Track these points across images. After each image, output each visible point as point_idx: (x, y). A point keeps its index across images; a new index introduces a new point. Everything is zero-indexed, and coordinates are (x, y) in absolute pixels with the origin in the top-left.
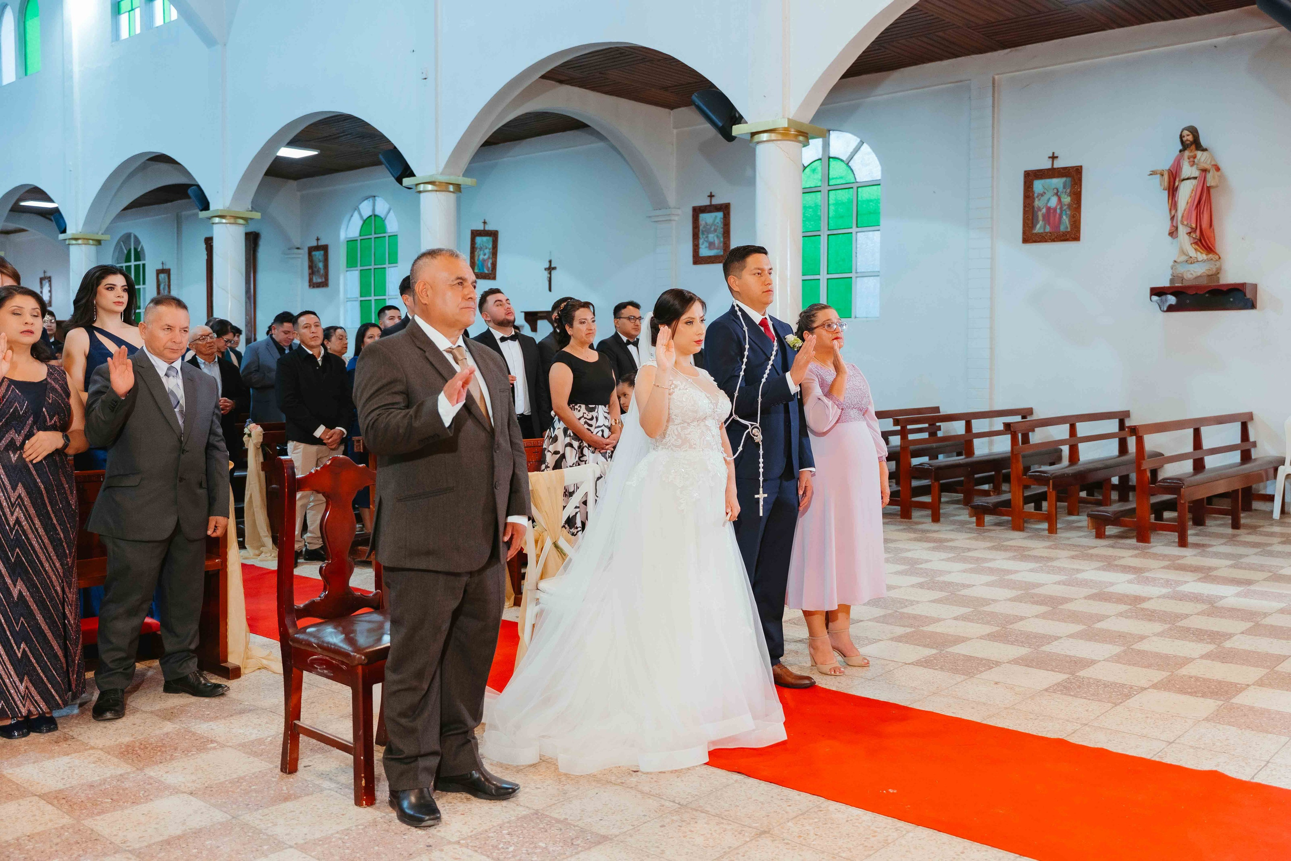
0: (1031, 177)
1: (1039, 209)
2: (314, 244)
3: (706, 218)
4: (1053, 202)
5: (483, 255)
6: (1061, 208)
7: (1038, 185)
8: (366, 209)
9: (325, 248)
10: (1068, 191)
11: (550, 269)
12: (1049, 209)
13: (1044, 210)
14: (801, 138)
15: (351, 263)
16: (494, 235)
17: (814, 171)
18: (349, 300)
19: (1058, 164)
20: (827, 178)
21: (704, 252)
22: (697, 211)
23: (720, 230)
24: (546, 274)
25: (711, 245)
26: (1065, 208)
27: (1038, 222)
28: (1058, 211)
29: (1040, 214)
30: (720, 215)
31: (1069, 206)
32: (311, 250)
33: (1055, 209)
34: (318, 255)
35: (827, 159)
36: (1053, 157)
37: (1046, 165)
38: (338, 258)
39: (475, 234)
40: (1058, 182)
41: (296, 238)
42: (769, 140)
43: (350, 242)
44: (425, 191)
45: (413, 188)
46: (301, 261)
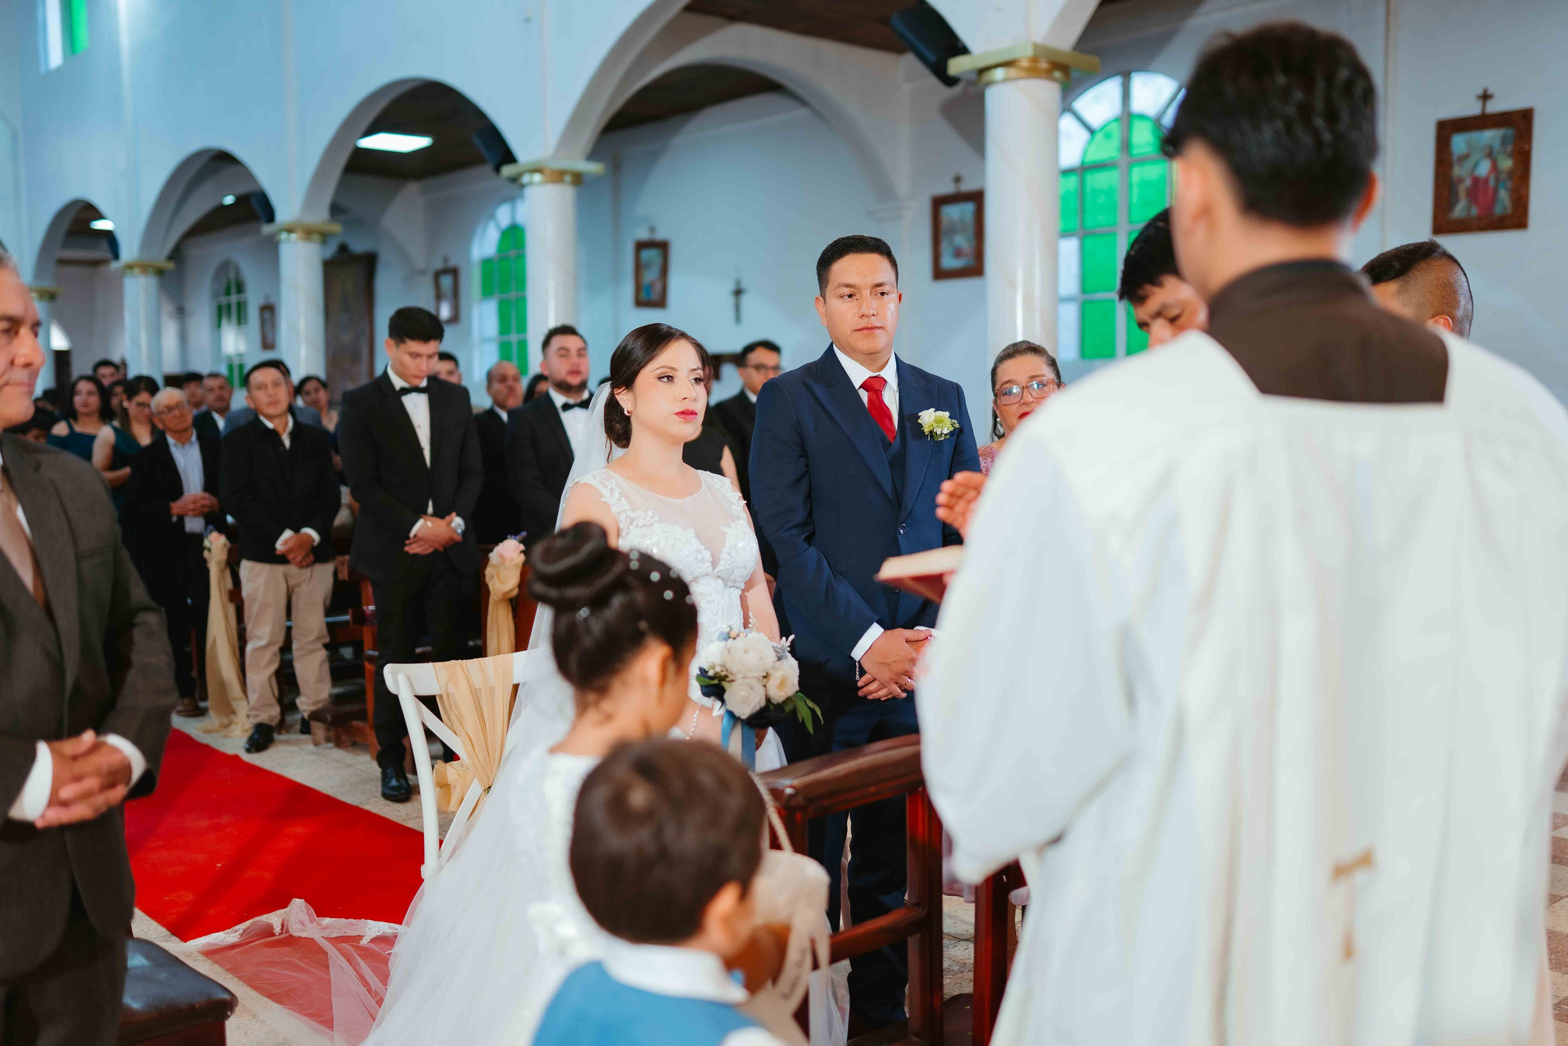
0: (1446, 130)
1: (1461, 180)
2: (439, 265)
3: (953, 213)
4: (1484, 169)
5: (651, 275)
6: (1497, 179)
7: (1459, 143)
8: (504, 215)
9: (454, 272)
10: (1509, 149)
11: (738, 293)
12: (1476, 181)
13: (1468, 182)
14: (1058, 75)
15: (487, 292)
16: (663, 246)
17: (1108, 136)
18: (484, 340)
19: (1493, 107)
20: (1126, 145)
21: (949, 262)
22: (939, 202)
23: (971, 229)
24: (730, 300)
25: (958, 253)
26: (1503, 176)
27: (1456, 202)
28: (1492, 183)
29: (1462, 189)
30: (969, 208)
31: (1511, 174)
32: (438, 275)
33: (1486, 180)
34: (446, 281)
35: (1127, 117)
36: (1485, 97)
37: (1473, 109)
38: (472, 282)
39: (641, 246)
40: (1490, 136)
41: (419, 259)
42: (1006, 80)
43: (486, 262)
44: (531, 184)
45: (515, 180)
46: (426, 289)
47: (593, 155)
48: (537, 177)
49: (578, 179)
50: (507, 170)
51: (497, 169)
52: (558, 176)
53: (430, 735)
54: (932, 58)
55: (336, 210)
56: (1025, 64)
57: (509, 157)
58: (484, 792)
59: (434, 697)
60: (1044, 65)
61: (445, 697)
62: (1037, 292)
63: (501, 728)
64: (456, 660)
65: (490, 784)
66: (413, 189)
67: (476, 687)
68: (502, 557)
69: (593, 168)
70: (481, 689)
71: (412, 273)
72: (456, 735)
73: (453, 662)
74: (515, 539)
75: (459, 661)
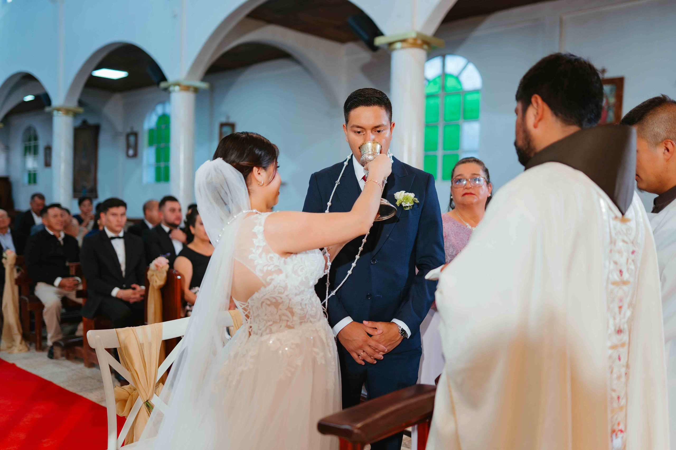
2: (129, 130)
6: (608, 107)
8: (159, 110)
9: (135, 134)
10: (613, 94)
14: (426, 47)
15: (151, 143)
16: (232, 126)
17: (435, 83)
18: (148, 165)
19: (608, 76)
20: (443, 87)
26: (611, 106)
28: (606, 108)
31: (614, 104)
32: (128, 136)
33: (604, 107)
34: (132, 139)
35: (444, 75)
38: (144, 139)
39: (222, 125)
41: (120, 127)
42: (402, 48)
43: (151, 131)
44: (174, 91)
45: (166, 89)
46: (122, 142)
47: (204, 79)
48: (177, 88)
49: (196, 90)
50: (163, 85)
51: (158, 84)
52: (187, 88)
53: (113, 371)
54: (366, 37)
55: (81, 102)
56: (411, 41)
57: (163, 78)
58: (144, 404)
59: (115, 349)
60: (419, 42)
61: (122, 348)
63: (155, 367)
64: (129, 327)
65: (148, 399)
66: (118, 96)
67: (141, 342)
68: (157, 266)
69: (204, 85)
70: (144, 344)
71: (116, 135)
72: (128, 370)
73: (127, 328)
74: (164, 256)
75: (131, 327)
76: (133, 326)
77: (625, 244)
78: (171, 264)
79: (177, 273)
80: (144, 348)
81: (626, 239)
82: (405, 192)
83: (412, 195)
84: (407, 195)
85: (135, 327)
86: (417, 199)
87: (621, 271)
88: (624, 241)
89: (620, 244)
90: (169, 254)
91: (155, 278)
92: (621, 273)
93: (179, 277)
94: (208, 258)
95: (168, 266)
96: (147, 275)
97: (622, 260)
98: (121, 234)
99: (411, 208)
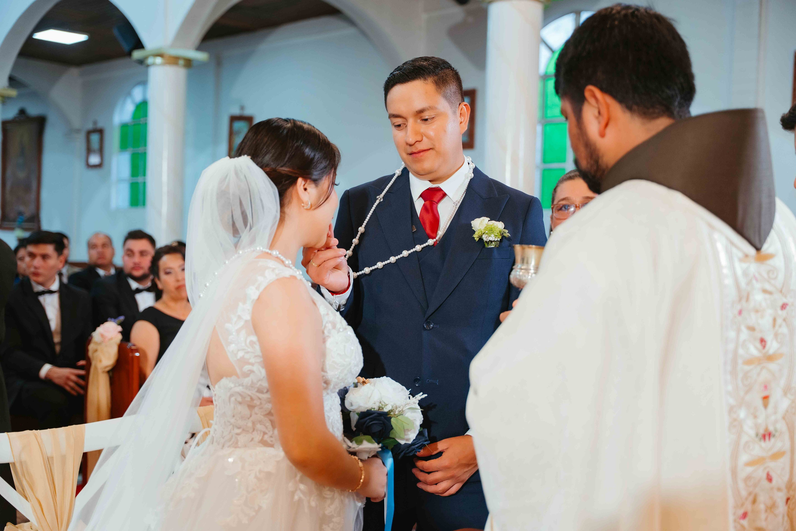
2: (90, 126)
8: (138, 94)
9: (101, 132)
15: (124, 146)
16: (250, 120)
18: (120, 181)
32: (89, 133)
34: (95, 138)
38: (113, 139)
39: (234, 119)
41: (76, 122)
43: (124, 127)
44: (154, 64)
45: (141, 62)
46: (80, 143)
47: (201, 47)
48: (159, 60)
49: (189, 63)
50: (137, 54)
51: (129, 54)
52: (174, 60)
55: (13, 81)
57: (139, 45)
59: (7, 465)
61: (18, 465)
62: (521, 154)
64: (30, 430)
66: (74, 72)
67: (49, 455)
68: (102, 335)
69: (201, 56)
70: (53, 457)
71: (71, 132)
72: (27, 500)
73: (27, 432)
74: (114, 321)
75: (34, 431)
76: (36, 429)
77: (767, 296)
78: (126, 334)
79: (133, 347)
80: (53, 464)
81: (768, 287)
82: (490, 219)
83: (500, 225)
84: (492, 224)
85: (40, 430)
86: (507, 231)
87: (762, 341)
88: (765, 291)
89: (758, 297)
90: (122, 318)
91: (99, 354)
92: (763, 343)
93: (137, 354)
94: (180, 323)
95: (120, 337)
96: (87, 350)
97: (765, 322)
98: (55, 286)
99: (497, 246)
